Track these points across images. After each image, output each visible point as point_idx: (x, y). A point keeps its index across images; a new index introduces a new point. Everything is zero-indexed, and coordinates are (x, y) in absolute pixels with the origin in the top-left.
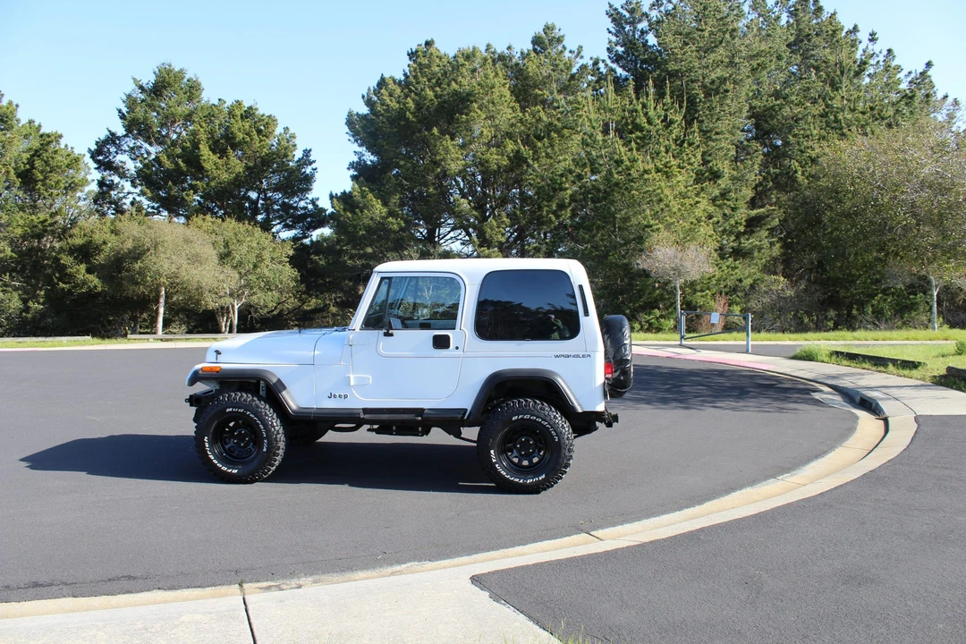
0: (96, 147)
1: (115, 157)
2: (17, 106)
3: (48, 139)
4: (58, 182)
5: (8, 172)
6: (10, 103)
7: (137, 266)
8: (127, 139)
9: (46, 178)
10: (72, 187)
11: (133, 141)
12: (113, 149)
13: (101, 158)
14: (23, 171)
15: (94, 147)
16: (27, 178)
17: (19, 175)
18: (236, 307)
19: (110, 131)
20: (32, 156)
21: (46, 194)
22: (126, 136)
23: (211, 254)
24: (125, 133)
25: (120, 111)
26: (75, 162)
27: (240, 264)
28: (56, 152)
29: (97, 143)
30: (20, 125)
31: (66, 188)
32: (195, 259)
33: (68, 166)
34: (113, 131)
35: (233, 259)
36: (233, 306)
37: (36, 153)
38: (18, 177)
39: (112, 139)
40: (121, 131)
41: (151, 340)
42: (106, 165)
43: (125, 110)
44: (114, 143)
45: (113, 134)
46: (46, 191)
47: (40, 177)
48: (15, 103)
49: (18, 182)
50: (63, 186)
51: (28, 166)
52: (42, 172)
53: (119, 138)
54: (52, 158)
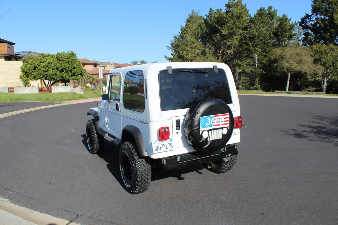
0: (301, 21)
1: (308, 23)
2: (277, 10)
3: (283, 20)
4: (286, 35)
5: (270, 34)
6: (274, 10)
7: (275, 65)
8: (313, 16)
9: (282, 34)
10: (291, 37)
11: (316, 16)
12: (308, 20)
13: (303, 24)
14: (275, 33)
15: (300, 21)
16: (276, 34)
17: (273, 34)
18: (325, 81)
19: (306, 14)
20: (279, 27)
21: (282, 40)
22: (313, 14)
23: (311, 60)
24: (312, 14)
25: (312, 5)
26: (292, 27)
27: (325, 63)
28: (285, 25)
29: (301, 19)
30: (277, 17)
31: (288, 37)
32: (300, 62)
33: (290, 29)
34: (307, 13)
35: (322, 61)
36: (324, 81)
37: (280, 26)
38: (273, 35)
39: (307, 16)
40: (310, 13)
41: (283, 93)
42: (305, 27)
43: (313, 4)
44: (308, 18)
45: (307, 15)
46: (282, 39)
47: (280, 34)
48: (276, 10)
49: (273, 36)
50: (287, 36)
51: (276, 31)
52: (280, 32)
53: (310, 16)
54: (284, 27)
